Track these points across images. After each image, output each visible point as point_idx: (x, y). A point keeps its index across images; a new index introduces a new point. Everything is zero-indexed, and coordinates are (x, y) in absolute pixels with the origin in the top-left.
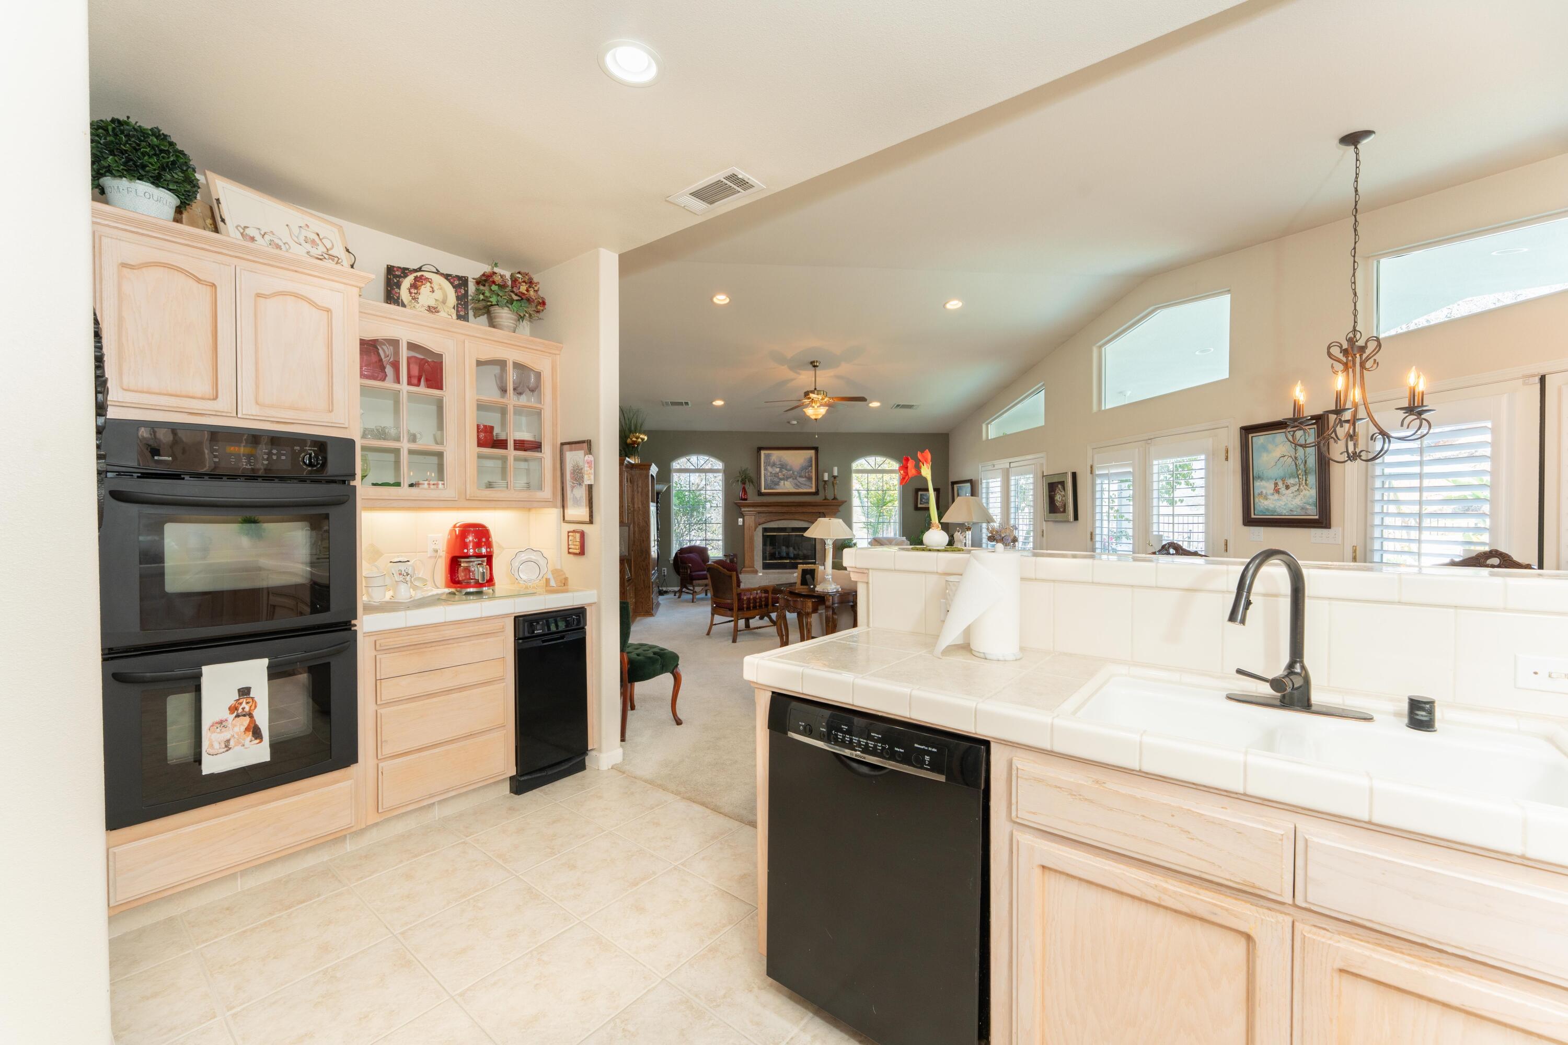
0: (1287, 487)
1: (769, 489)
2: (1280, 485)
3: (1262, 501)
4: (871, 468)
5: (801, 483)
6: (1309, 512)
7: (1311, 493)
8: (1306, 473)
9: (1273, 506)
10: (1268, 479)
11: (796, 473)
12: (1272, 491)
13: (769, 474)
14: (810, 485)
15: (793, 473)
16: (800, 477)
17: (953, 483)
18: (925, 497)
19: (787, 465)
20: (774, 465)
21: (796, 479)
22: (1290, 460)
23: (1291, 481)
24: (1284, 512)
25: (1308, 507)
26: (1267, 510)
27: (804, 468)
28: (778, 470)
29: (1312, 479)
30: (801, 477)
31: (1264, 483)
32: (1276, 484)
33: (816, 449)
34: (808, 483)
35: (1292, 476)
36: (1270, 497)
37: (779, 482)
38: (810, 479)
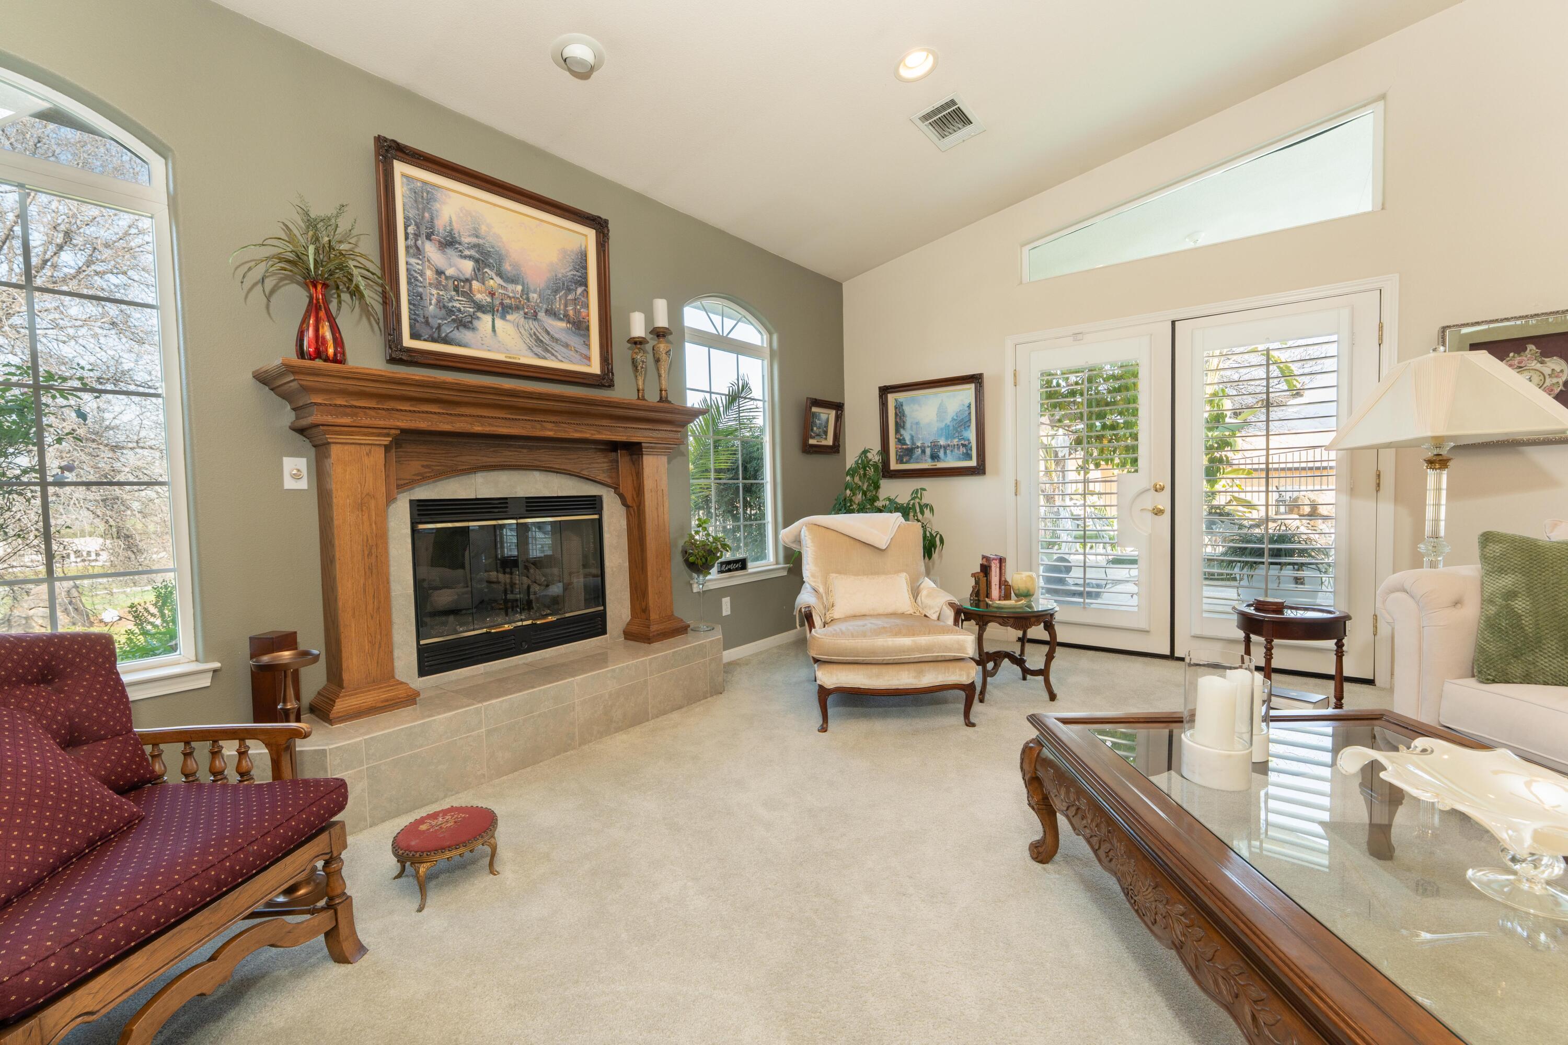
1: (434, 340)
4: (715, 332)
5: (553, 338)
11: (534, 296)
13: (429, 273)
14: (583, 350)
15: (525, 292)
16: (547, 312)
17: (885, 391)
18: (818, 422)
19: (500, 259)
20: (449, 242)
21: (535, 316)
27: (559, 286)
28: (468, 267)
30: (551, 313)
33: (599, 225)
34: (575, 341)
37: (473, 317)
38: (580, 327)
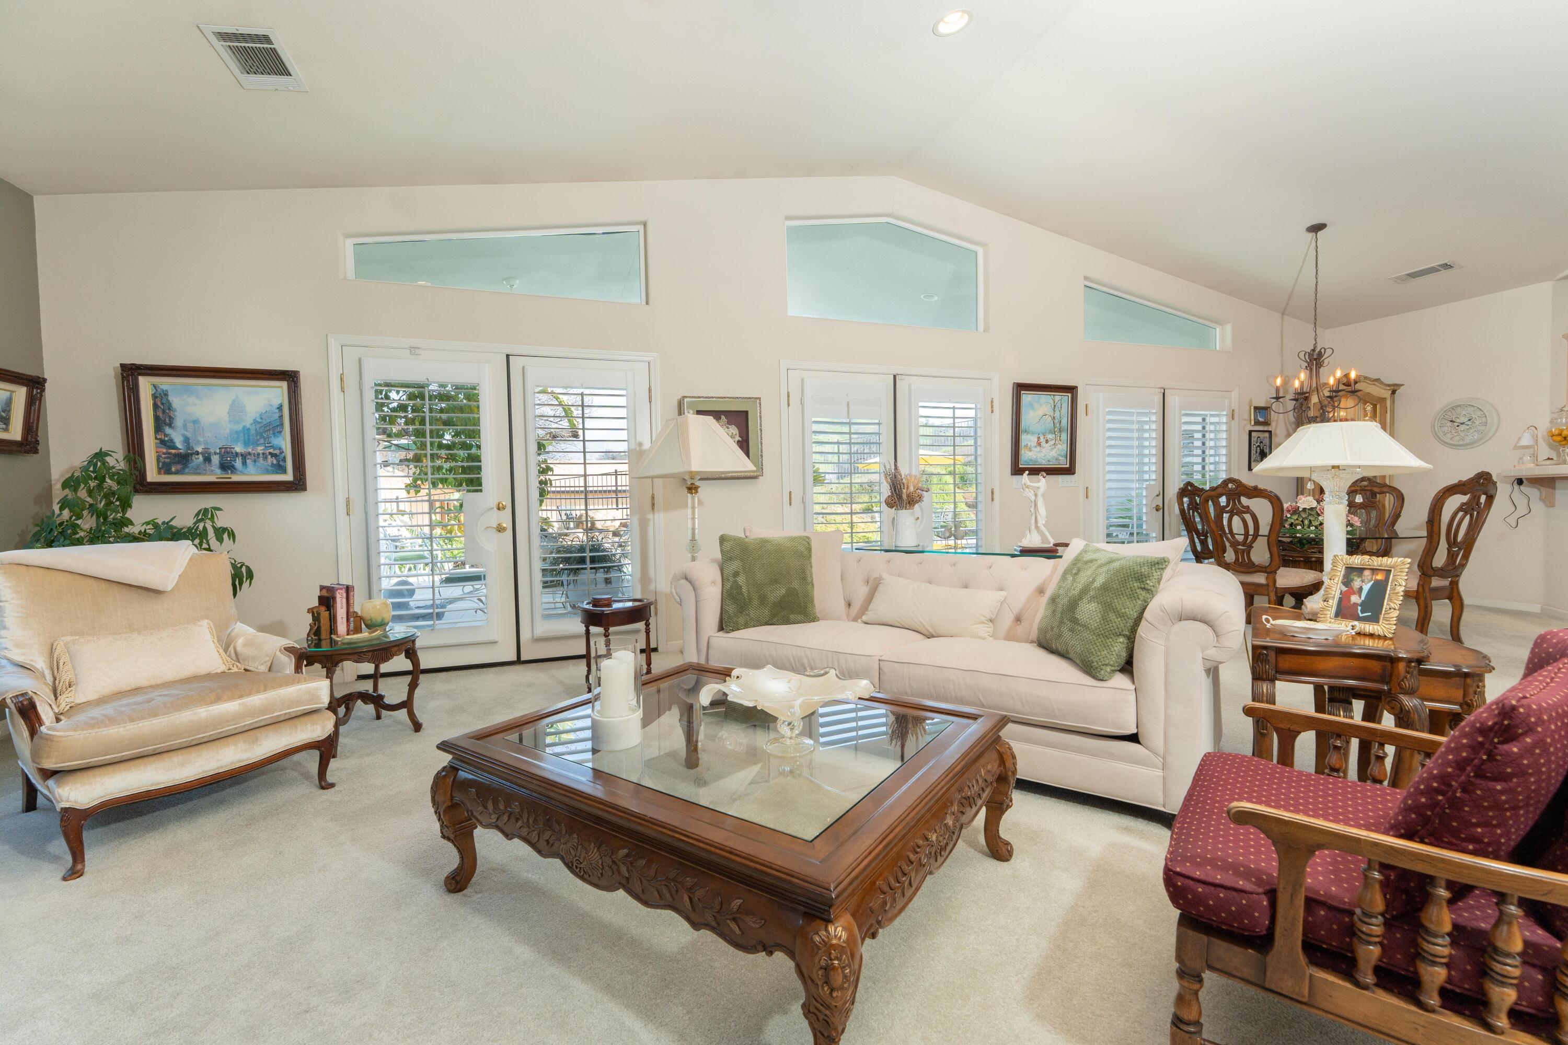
0: (1047, 441)
2: (1042, 439)
3: (1027, 452)
6: (1061, 462)
7: (1063, 447)
8: (1060, 431)
9: (1035, 457)
10: (1033, 433)
12: (1035, 444)
17: (132, 371)
22: (1050, 419)
23: (1050, 436)
24: (1044, 462)
25: (1060, 458)
26: (1031, 460)
29: (1065, 436)
31: (1029, 437)
32: (1039, 438)
35: (1050, 432)
36: (1033, 449)
